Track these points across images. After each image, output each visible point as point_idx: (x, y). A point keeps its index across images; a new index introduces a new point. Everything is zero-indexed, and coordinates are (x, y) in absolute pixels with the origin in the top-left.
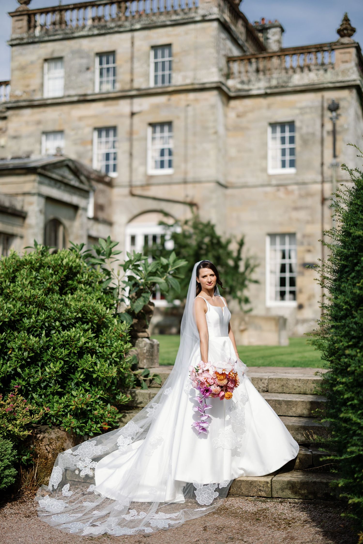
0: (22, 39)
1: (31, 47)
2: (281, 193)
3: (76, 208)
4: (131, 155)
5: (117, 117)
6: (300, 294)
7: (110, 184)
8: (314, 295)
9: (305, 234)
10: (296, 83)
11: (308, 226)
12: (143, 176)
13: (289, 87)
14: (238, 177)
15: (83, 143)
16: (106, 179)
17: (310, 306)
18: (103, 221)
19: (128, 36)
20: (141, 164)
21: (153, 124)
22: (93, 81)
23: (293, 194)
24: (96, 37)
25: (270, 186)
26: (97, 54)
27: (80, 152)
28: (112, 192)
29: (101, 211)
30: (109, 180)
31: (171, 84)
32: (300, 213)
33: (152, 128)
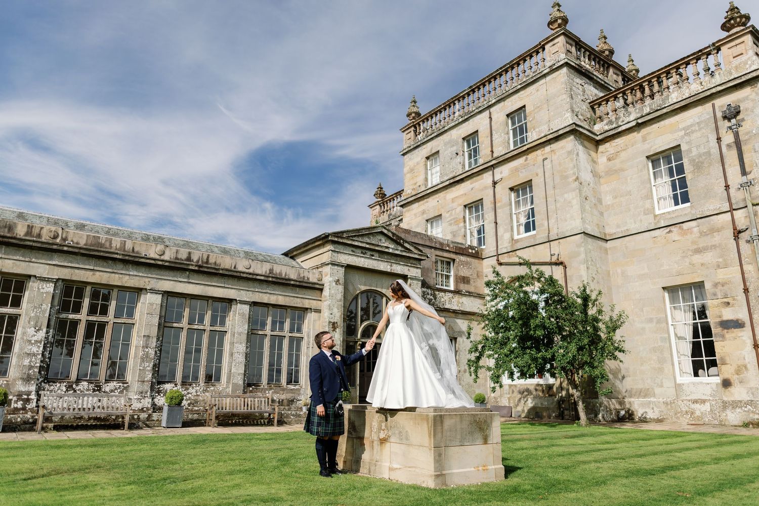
0: (410, 147)
1: (416, 151)
2: (675, 234)
4: (496, 223)
5: (482, 190)
6: (722, 364)
7: (477, 256)
8: (745, 367)
9: (717, 281)
10: (675, 101)
11: (719, 271)
12: (509, 243)
13: (665, 107)
14: (618, 226)
15: (456, 222)
16: (470, 251)
17: (741, 382)
18: (467, 294)
19: (487, 113)
20: (506, 231)
21: (515, 188)
22: (462, 164)
23: (691, 233)
24: (462, 124)
25: (659, 228)
26: (464, 139)
27: (454, 230)
28: (482, 264)
29: (464, 283)
30: (474, 251)
31: (526, 143)
32: (705, 255)
33: (514, 193)
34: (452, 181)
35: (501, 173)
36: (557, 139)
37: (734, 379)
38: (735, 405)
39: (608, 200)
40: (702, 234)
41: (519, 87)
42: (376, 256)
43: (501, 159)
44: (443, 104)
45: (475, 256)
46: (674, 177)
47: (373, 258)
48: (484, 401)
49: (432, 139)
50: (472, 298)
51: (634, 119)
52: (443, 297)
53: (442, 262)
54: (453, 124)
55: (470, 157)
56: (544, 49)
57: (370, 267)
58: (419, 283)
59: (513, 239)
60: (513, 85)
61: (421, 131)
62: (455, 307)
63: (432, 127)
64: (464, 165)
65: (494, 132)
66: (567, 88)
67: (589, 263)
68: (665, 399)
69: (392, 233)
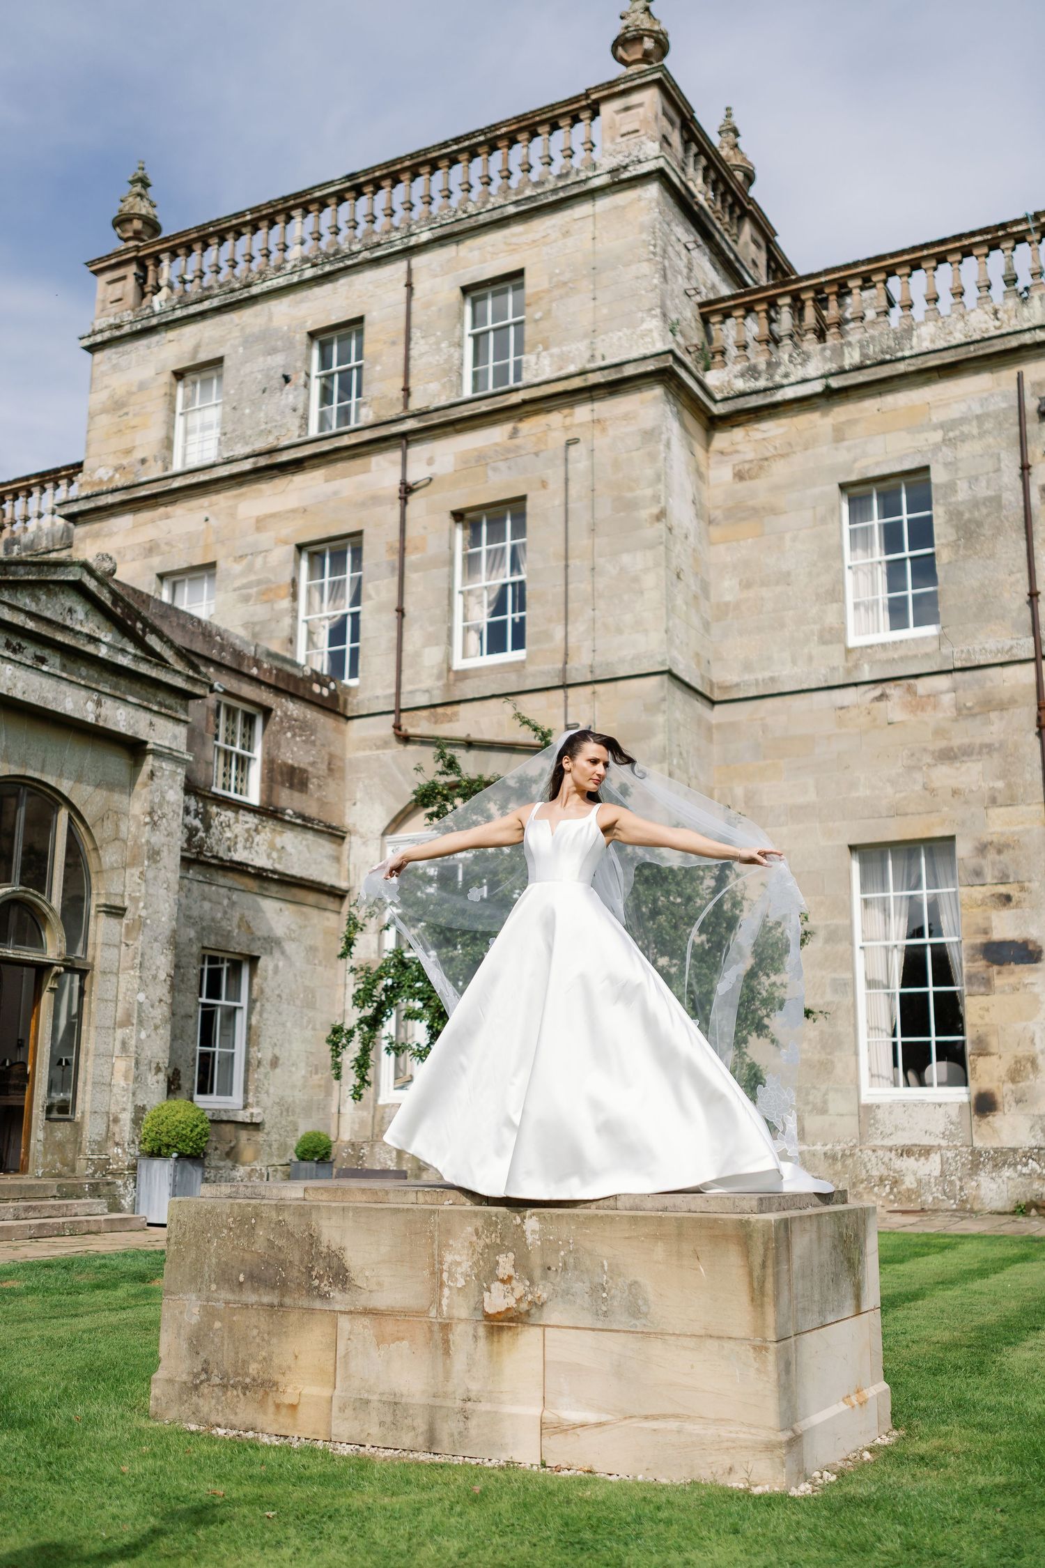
0: (119, 327)
1: (143, 343)
2: (896, 705)
3: (134, 749)
4: (401, 611)
5: (363, 505)
6: (980, 1055)
7: (334, 707)
8: (1033, 1062)
9: (986, 838)
10: (926, 345)
11: (995, 812)
12: (439, 677)
13: (903, 358)
14: (747, 667)
15: (267, 593)
16: (316, 688)
17: (1018, 1101)
18: (299, 821)
19: (398, 269)
20: (430, 640)
21: (469, 515)
22: (300, 411)
23: (935, 707)
24: (310, 287)
25: (856, 684)
26: (312, 335)
27: (256, 619)
28: (342, 733)
29: (291, 787)
30: (325, 692)
31: (512, 384)
32: (964, 767)
33: (465, 528)
34: (263, 462)
35: (430, 462)
36: (615, 387)
37: (1004, 1092)
38: (1002, 1158)
39: (727, 589)
40: (963, 712)
41: (512, 210)
42: (54, 663)
43: (436, 419)
44: (252, 210)
45: (329, 706)
46: (902, 550)
47: (45, 668)
48: (327, 1154)
49: (202, 315)
50: (310, 836)
51: (819, 373)
52: (229, 826)
53: (231, 712)
54: (281, 282)
55: (326, 397)
56: (595, 113)
57: (32, 699)
58: (179, 770)
59: (449, 669)
60: (492, 199)
61: (162, 282)
62: (261, 861)
63: (201, 277)
64: (305, 418)
65: (416, 334)
66: (655, 246)
67: (675, 762)
68: (829, 1147)
69: (113, 592)
